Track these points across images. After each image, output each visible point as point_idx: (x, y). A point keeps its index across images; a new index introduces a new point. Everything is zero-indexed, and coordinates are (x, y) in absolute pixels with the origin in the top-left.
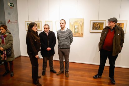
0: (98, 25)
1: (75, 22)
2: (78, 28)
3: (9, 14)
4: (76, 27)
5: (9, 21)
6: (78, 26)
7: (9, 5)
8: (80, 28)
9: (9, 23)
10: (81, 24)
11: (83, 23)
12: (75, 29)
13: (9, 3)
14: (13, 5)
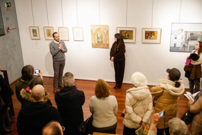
0: (126, 33)
1: (98, 29)
2: (102, 37)
3: (7, 19)
4: (99, 36)
5: (9, 29)
6: (102, 35)
7: (6, 7)
8: (104, 37)
9: (8, 32)
10: (105, 31)
11: (108, 31)
12: (98, 38)
13: (6, 4)
14: (10, 5)
